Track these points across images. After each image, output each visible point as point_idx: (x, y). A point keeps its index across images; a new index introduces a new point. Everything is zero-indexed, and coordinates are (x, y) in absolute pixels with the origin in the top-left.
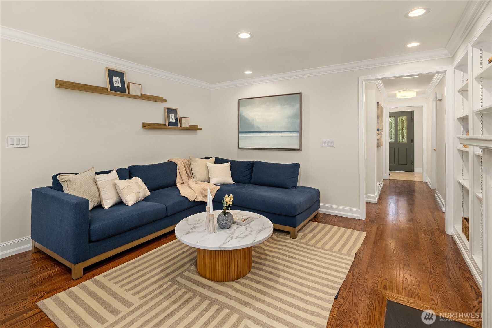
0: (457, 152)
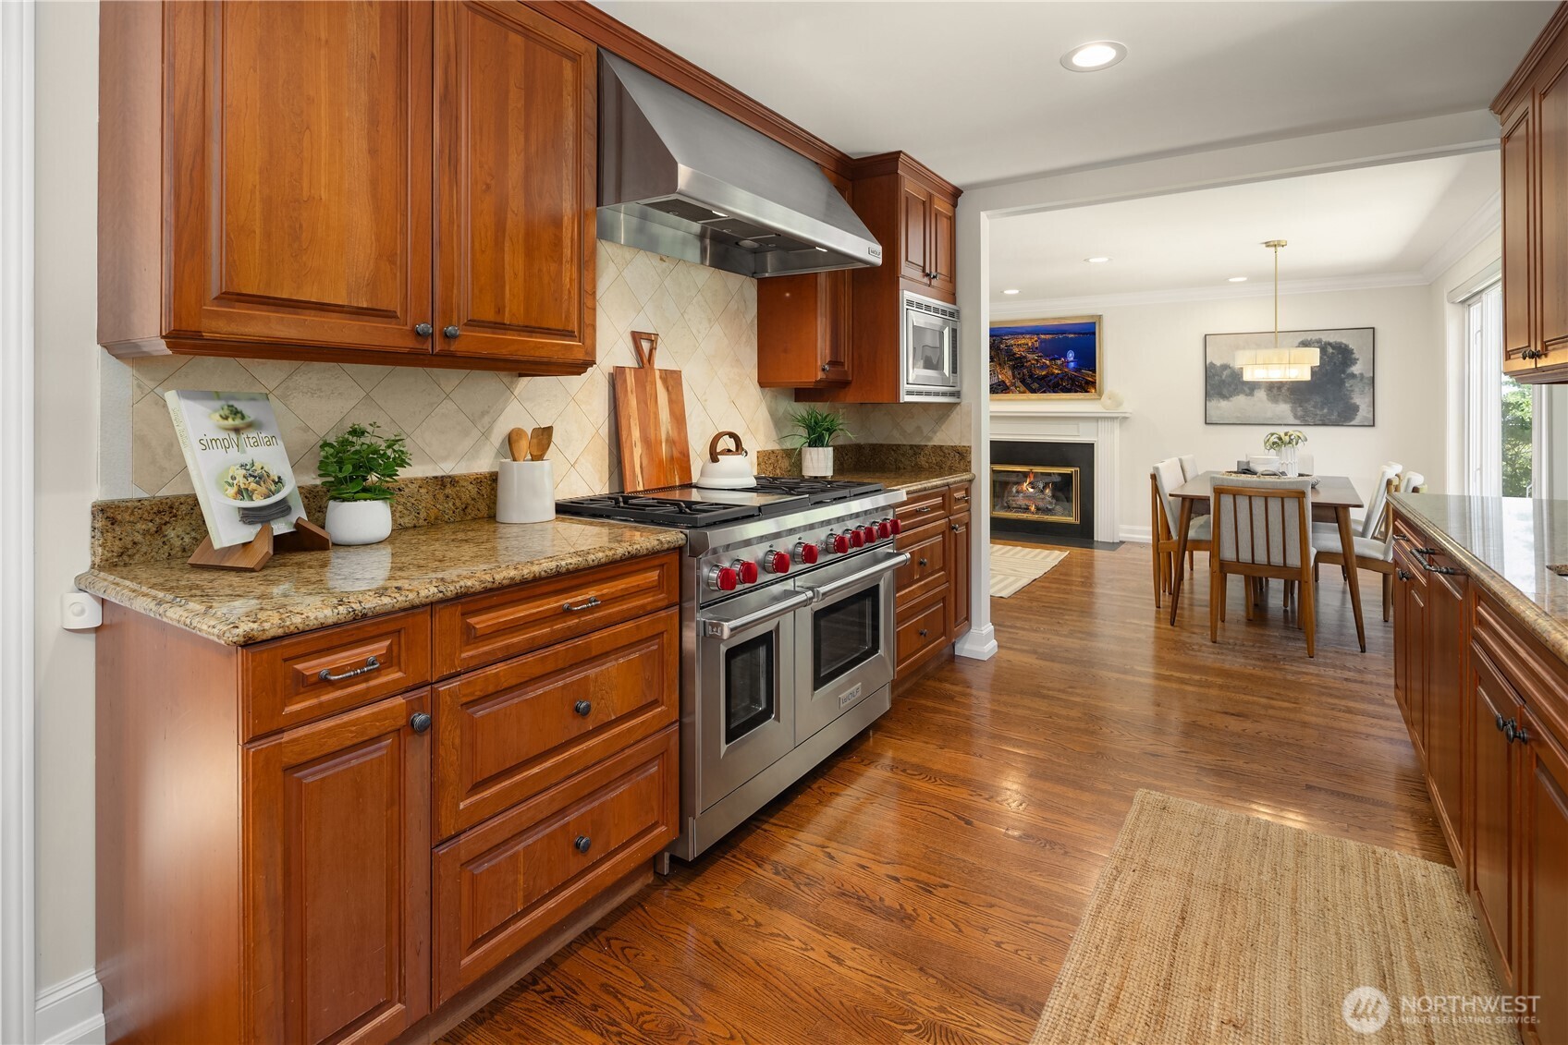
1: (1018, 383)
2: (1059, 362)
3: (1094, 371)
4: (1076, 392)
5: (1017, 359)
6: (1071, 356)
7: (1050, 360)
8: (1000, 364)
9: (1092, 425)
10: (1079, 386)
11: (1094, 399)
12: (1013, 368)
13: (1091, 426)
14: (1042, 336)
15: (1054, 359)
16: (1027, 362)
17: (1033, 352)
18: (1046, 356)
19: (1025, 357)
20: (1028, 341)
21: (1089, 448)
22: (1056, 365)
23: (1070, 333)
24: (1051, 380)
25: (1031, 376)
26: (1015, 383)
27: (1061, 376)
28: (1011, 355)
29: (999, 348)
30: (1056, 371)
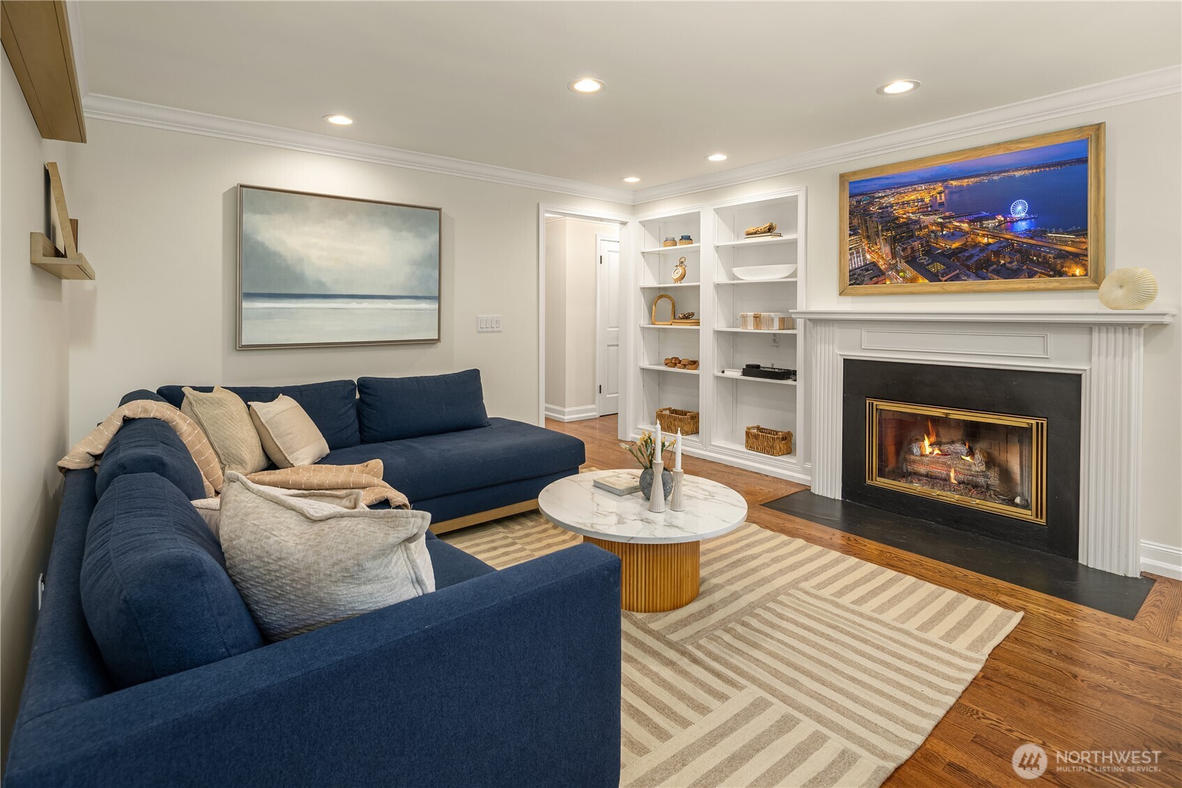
0: (639, 329)
1: (902, 265)
2: (990, 224)
3: (1083, 232)
4: (1031, 275)
5: (900, 226)
6: (1020, 209)
7: (971, 222)
8: (868, 237)
9: (1080, 339)
10: (1038, 264)
11: (1083, 289)
12: (893, 241)
13: (1076, 341)
14: (954, 183)
15: (980, 219)
16: (921, 229)
17: (935, 212)
18: (959, 216)
19: (917, 222)
20: (925, 195)
21: (1073, 382)
22: (982, 228)
23: (1017, 170)
24: (971, 256)
25: (928, 252)
26: (895, 265)
27: (995, 248)
28: (888, 220)
29: (866, 213)
30: (985, 240)
